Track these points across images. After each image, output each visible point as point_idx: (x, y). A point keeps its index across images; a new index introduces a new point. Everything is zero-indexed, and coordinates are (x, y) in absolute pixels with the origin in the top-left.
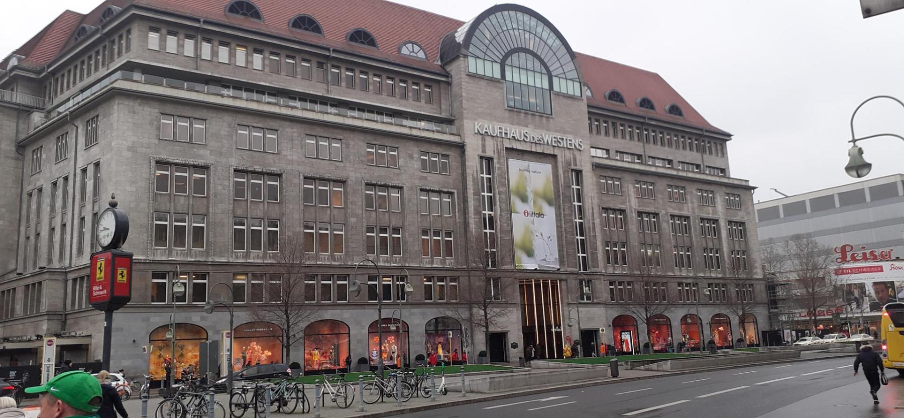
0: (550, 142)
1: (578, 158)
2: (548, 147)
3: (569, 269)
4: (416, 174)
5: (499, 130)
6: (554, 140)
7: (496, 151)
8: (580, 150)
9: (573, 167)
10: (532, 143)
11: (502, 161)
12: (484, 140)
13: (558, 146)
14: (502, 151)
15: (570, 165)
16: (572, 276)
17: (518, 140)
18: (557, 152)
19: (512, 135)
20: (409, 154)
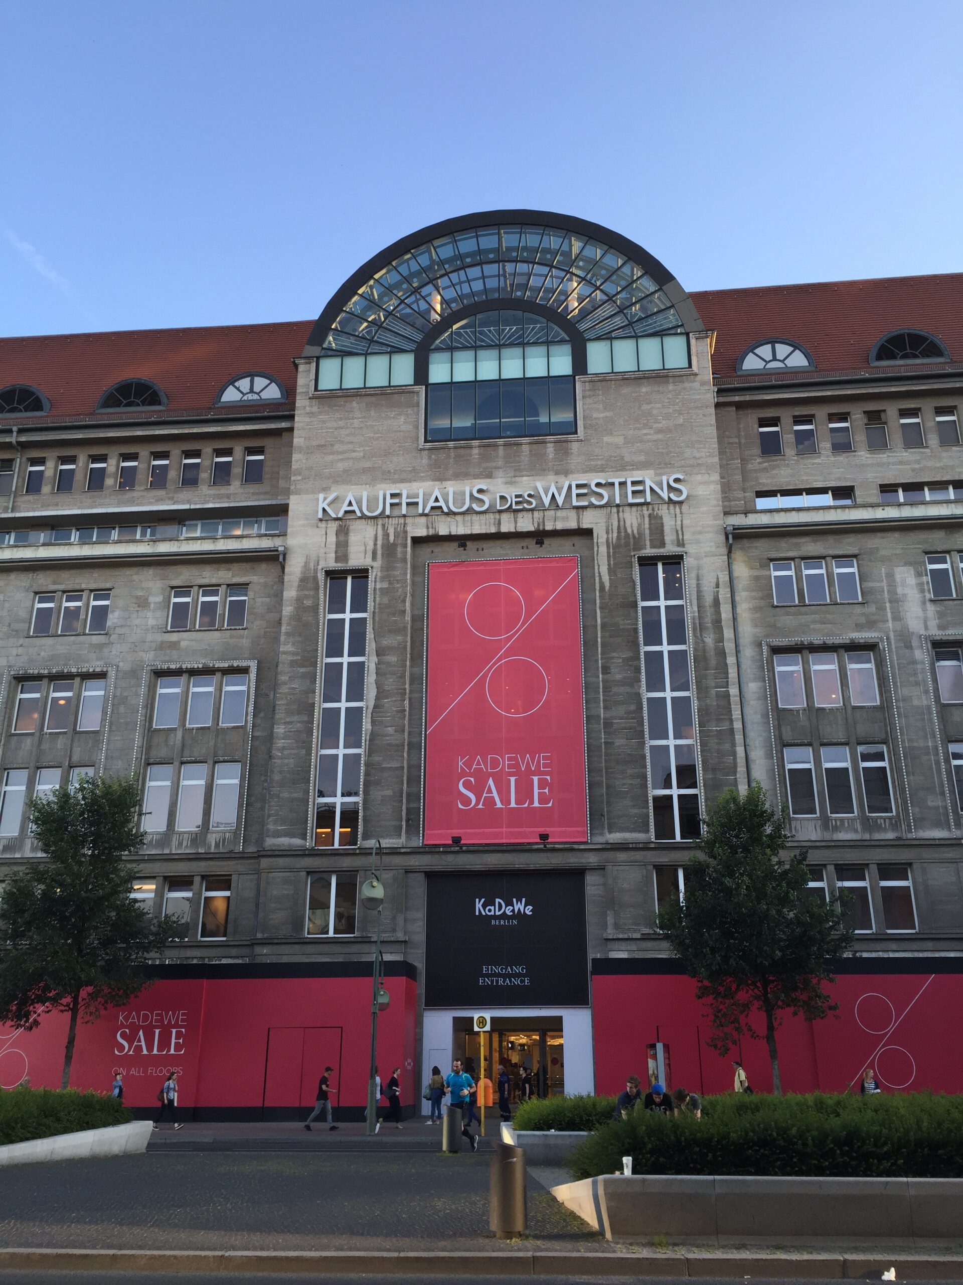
0: (560, 500)
1: (669, 523)
2: (560, 513)
3: (616, 837)
4: (150, 637)
5: (389, 501)
6: (575, 491)
7: (379, 552)
8: (680, 503)
9: (649, 550)
10: (500, 512)
11: (397, 572)
12: (343, 531)
13: (592, 506)
14: (399, 549)
15: (638, 547)
16: (622, 856)
17: (455, 514)
18: (588, 520)
19: (431, 503)
20: (137, 597)
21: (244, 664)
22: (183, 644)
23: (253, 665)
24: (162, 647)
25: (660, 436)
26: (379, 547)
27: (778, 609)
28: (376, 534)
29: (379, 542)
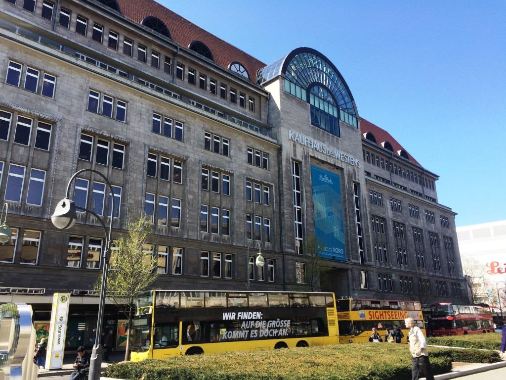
0: (339, 157)
1: (357, 173)
2: (338, 161)
4: (243, 165)
5: (306, 141)
9: (354, 180)
10: (327, 155)
12: (295, 146)
13: (344, 162)
15: (352, 178)
16: (355, 267)
17: (318, 151)
18: (344, 166)
19: (315, 146)
21: (271, 184)
22: (253, 170)
23: (273, 185)
24: (247, 169)
25: (354, 146)
26: (303, 155)
27: (372, 204)
28: (302, 150)
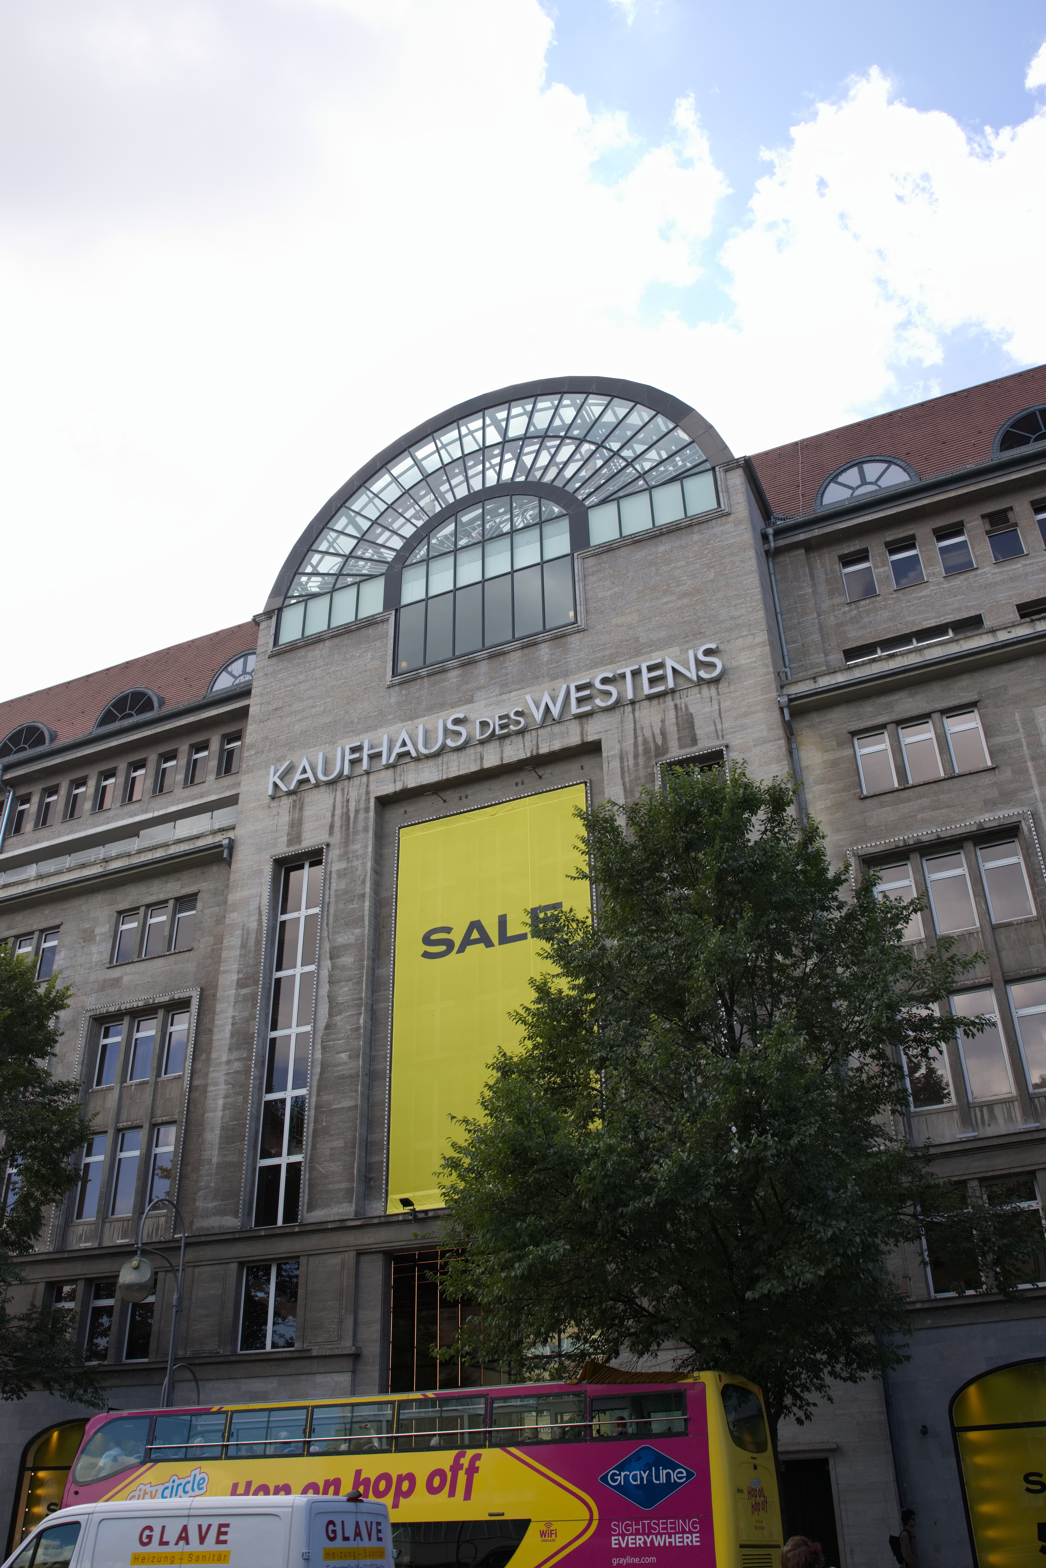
0: (555, 711)
1: (702, 712)
2: (557, 729)
4: (93, 977)
5: (348, 757)
6: (574, 695)
7: (337, 824)
8: (716, 681)
9: (676, 752)
10: (482, 742)
11: (357, 846)
12: (297, 807)
13: (597, 710)
14: (362, 816)
15: (661, 750)
17: (424, 758)
18: (593, 730)
19: (397, 750)
20: (83, 931)
21: (185, 995)
22: (126, 979)
23: (195, 995)
24: (105, 986)
25: (685, 601)
26: (337, 819)
27: (868, 801)
28: (334, 802)
29: (338, 812)
